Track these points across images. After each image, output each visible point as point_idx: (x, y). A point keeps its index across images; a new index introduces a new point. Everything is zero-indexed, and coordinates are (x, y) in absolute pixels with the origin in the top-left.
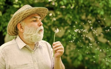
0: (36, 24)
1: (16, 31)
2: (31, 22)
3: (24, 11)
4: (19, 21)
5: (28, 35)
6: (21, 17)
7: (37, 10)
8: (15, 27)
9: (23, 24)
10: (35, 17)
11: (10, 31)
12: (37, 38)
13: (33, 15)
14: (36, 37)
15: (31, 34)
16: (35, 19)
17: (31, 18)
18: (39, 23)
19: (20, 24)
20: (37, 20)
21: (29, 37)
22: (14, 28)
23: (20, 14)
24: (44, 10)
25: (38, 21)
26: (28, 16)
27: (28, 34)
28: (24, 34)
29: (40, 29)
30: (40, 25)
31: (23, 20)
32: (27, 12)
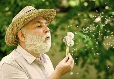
0: (41, 30)
1: (16, 40)
2: (35, 28)
3: (24, 15)
4: (19, 29)
5: (32, 45)
6: (21, 24)
7: (41, 13)
8: (15, 35)
9: (24, 31)
10: (39, 22)
11: (9, 41)
12: (43, 48)
13: (36, 20)
14: (41, 47)
15: (35, 43)
16: (39, 25)
17: (34, 23)
18: (44, 29)
19: (21, 32)
20: (42, 25)
21: (33, 47)
22: (14, 37)
23: (19, 19)
24: (50, 12)
25: (43, 27)
26: (30, 21)
27: (32, 43)
28: (26, 43)
29: (46, 37)
30: (46, 32)
31: (24, 27)
32: (28, 17)
